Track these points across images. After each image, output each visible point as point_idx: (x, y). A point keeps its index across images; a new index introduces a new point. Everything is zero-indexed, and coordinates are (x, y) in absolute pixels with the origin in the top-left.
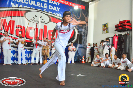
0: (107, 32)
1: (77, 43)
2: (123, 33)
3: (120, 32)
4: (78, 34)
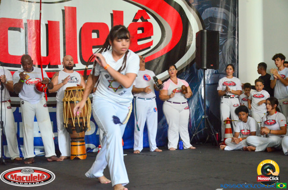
1: (200, 66)
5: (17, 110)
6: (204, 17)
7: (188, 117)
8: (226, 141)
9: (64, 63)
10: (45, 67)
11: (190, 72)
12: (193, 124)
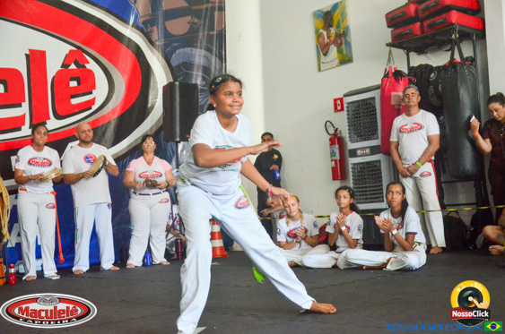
0: (346, 59)
1: (170, 137)
2: (438, 59)
3: (421, 51)
4: (172, 80)
6: (175, 62)
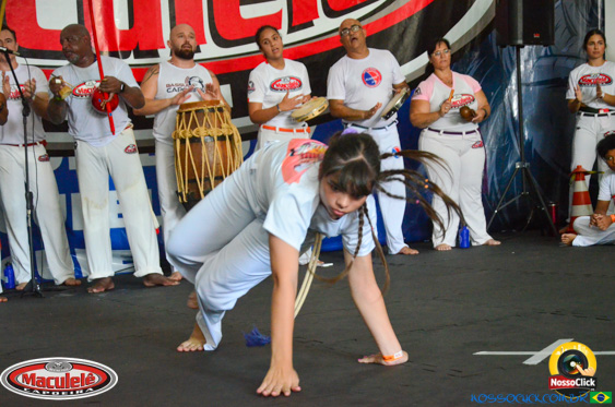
5: (65, 164)
7: (482, 168)
8: (578, 223)
9: (172, 43)
10: (126, 56)
11: (481, 56)
12: (493, 183)
